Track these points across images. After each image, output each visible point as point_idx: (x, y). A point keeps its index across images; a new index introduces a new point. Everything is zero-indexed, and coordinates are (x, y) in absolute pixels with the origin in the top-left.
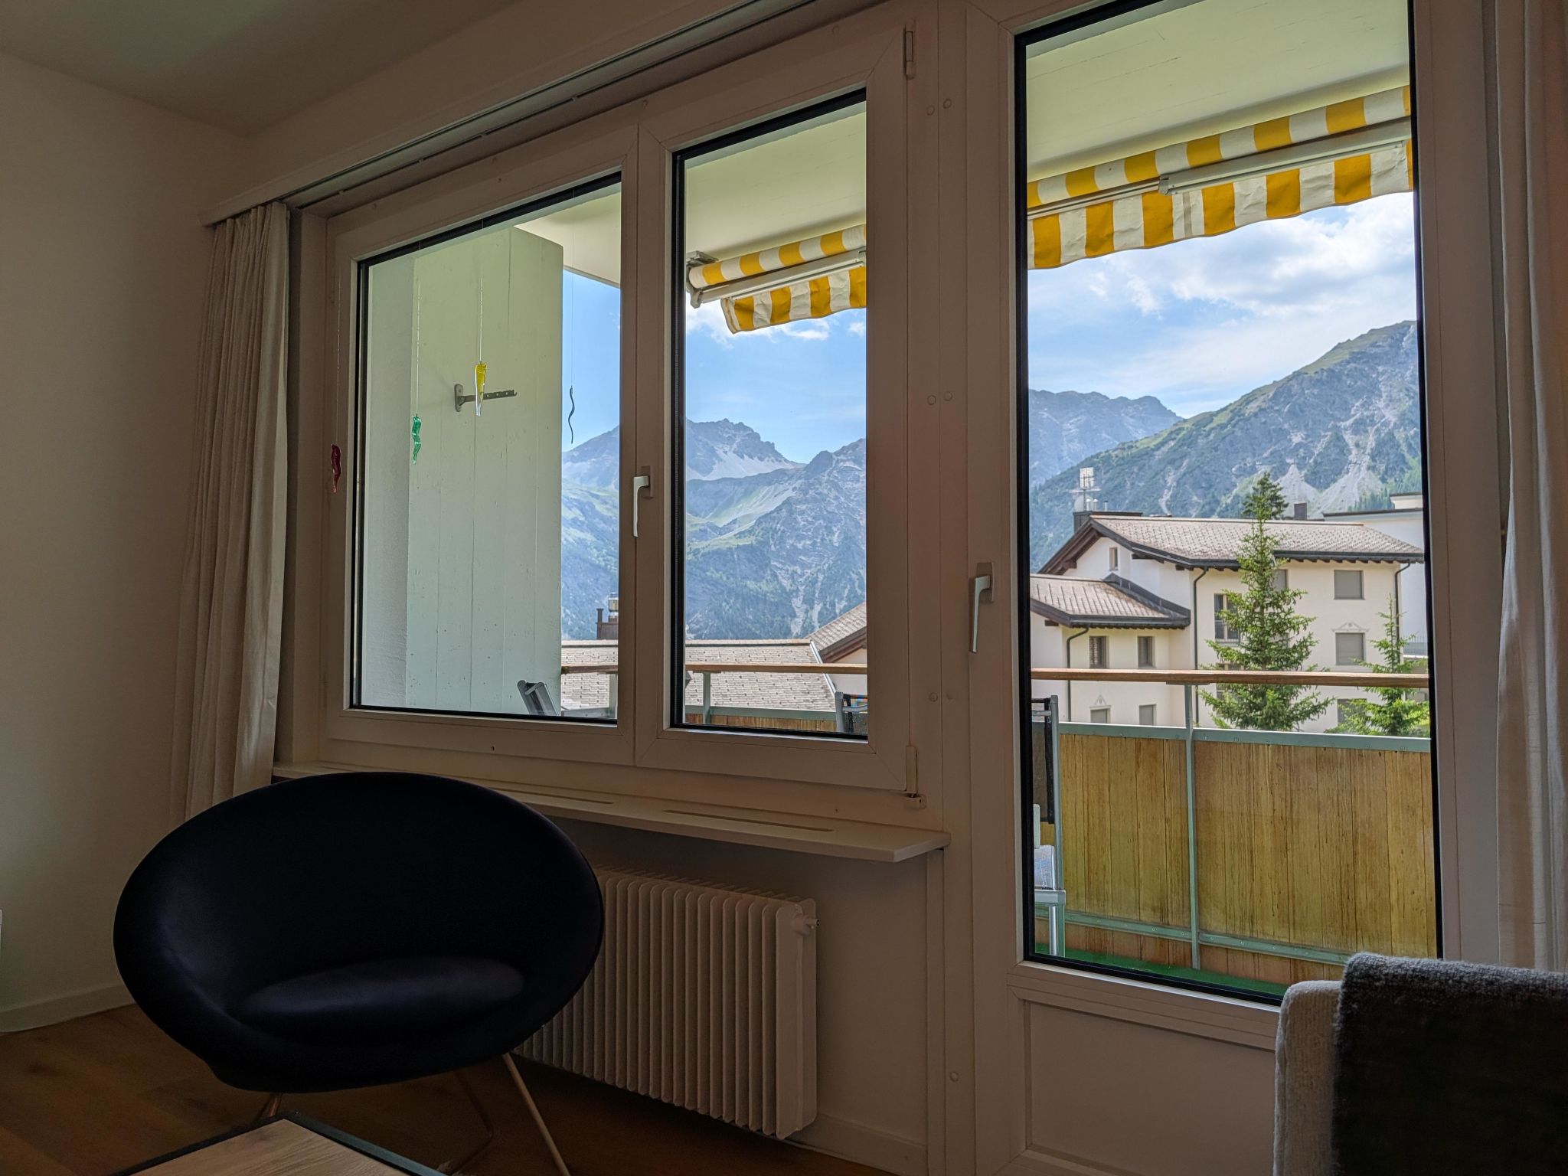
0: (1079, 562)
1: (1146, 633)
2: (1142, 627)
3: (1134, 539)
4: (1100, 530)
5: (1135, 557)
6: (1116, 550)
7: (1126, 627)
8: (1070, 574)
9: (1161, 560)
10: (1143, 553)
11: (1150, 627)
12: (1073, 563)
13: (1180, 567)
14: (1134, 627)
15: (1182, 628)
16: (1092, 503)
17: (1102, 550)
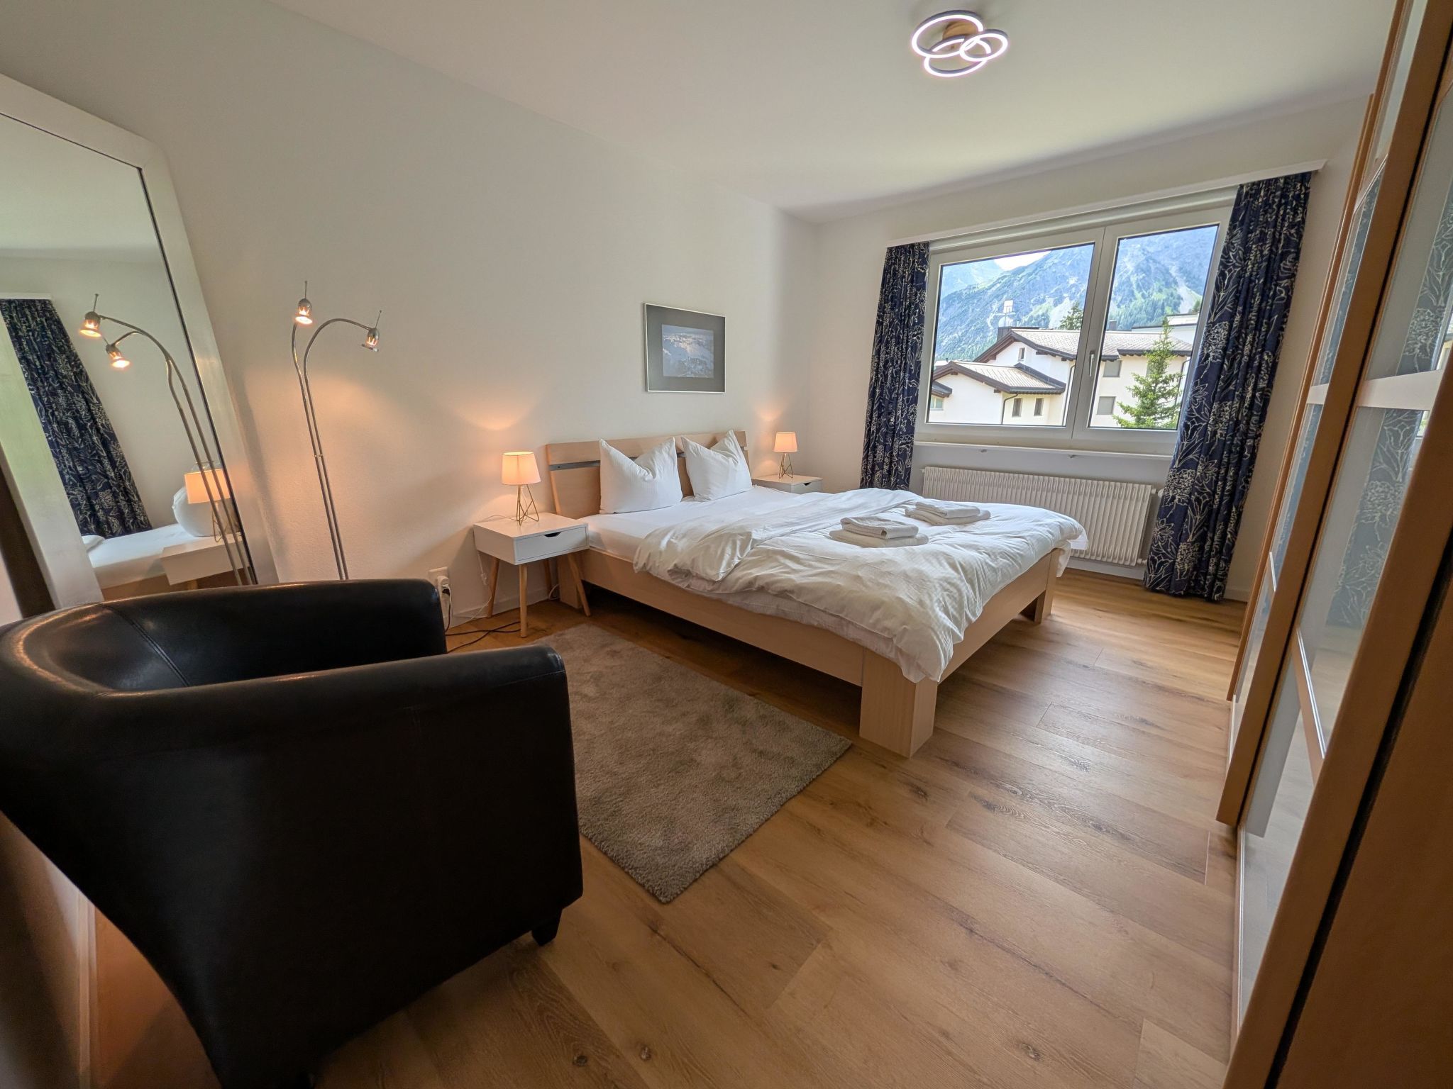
0: (999, 357)
1: (1040, 396)
2: (1038, 393)
3: (1038, 343)
4: (1016, 338)
5: (1037, 353)
6: (1023, 350)
7: (1031, 393)
8: (992, 362)
9: (1054, 355)
10: (1042, 351)
11: (1042, 393)
12: (994, 357)
13: (1064, 359)
14: (1034, 393)
15: (1060, 394)
16: (1009, 322)
17: (1015, 349)
